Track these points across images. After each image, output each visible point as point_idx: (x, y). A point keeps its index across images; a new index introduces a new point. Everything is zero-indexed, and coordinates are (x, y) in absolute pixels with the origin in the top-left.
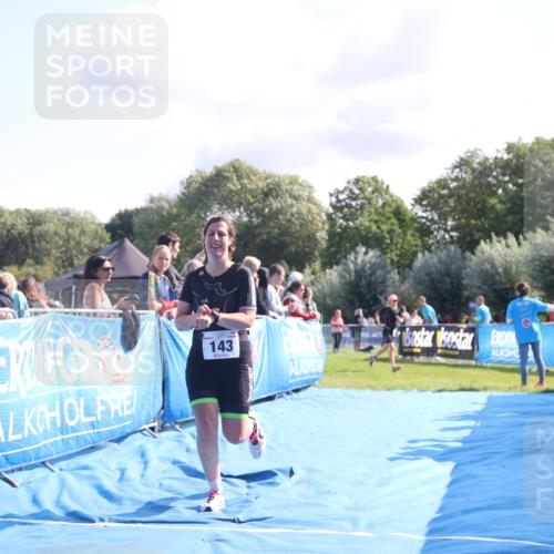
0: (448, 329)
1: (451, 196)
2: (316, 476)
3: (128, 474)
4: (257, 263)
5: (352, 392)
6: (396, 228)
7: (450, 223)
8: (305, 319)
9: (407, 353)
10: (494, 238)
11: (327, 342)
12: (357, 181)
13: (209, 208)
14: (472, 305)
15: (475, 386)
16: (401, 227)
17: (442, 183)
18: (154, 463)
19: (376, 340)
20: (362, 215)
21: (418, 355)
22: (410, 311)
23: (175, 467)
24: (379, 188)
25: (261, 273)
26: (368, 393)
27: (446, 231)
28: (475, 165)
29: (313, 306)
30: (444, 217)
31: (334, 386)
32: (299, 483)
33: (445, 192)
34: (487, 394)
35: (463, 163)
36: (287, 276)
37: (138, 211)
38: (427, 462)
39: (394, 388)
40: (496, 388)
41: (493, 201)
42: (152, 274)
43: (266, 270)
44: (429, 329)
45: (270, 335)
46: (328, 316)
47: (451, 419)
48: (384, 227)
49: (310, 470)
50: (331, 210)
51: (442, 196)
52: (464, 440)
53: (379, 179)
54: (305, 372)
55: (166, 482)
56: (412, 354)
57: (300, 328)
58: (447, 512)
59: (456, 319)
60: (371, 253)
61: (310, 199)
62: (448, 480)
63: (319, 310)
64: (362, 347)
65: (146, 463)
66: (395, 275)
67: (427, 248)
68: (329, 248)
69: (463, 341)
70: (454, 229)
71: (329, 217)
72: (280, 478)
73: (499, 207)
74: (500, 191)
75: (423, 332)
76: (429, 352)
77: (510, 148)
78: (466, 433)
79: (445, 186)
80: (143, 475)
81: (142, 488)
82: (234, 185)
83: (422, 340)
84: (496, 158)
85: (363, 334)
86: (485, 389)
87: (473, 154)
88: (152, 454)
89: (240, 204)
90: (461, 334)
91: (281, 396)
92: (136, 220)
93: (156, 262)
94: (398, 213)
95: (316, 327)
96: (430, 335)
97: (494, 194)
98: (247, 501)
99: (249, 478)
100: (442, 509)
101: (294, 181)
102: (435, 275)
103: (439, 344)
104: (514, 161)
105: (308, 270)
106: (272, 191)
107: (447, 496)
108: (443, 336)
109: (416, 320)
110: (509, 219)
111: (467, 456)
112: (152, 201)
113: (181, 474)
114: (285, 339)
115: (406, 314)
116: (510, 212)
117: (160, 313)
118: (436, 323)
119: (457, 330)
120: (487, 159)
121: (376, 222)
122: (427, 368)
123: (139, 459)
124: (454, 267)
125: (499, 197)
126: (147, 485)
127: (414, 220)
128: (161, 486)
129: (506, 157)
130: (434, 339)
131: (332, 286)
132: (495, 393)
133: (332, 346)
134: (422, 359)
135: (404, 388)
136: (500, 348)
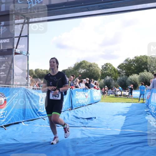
0: (124, 91)
1: (124, 66)
2: (100, 119)
3: (66, 118)
4: (88, 79)
5: (106, 103)
6: (114, 72)
7: (124, 72)
8: (97, 89)
9: (116, 96)
10: (133, 74)
11: (101, 94)
12: (107, 64)
13: (79, 69)
14: (128, 87)
15: (129, 102)
16: (115, 72)
17: (122, 64)
18: (70, 116)
19: (110, 93)
20: (107, 70)
21: (118, 96)
22: (117, 88)
23: (74, 117)
24: (111, 65)
25: (89, 81)
26: (109, 103)
27: (123, 73)
28: (129, 61)
29: (99, 87)
30: (123, 70)
31: (103, 102)
32: (97, 120)
33: (123, 66)
34: (132, 103)
35: (126, 60)
36: (94, 82)
37: (66, 70)
38: (121, 116)
39: (114, 102)
40: (133, 102)
41: (132, 67)
42: (69, 81)
43: (90, 80)
44: (120, 91)
45: (91, 92)
46: (101, 89)
47: (125, 108)
48: (112, 72)
49: (99, 117)
50: (102, 69)
51: (122, 67)
52: (128, 112)
53: (110, 63)
54: (97, 99)
55: (72, 119)
56: (117, 96)
57: (96, 91)
58: (125, 125)
59: (126, 89)
60: (109, 77)
61: (98, 67)
62: (125, 119)
63: (100, 88)
64: (108, 94)
65: (68, 116)
66: (114, 81)
67: (120, 76)
68: (101, 76)
69: (127, 93)
70: (125, 73)
71: (101, 70)
72: (93, 119)
73: (133, 68)
74: (133, 65)
75: (119, 92)
76: (120, 95)
77: (135, 57)
78: (128, 111)
79: (123, 65)
80: (68, 118)
81: (68, 121)
82: (84, 65)
83: (119, 93)
84: (133, 59)
85: (108, 92)
86: (131, 103)
87: (128, 58)
88: (70, 114)
89: (85, 68)
90: (127, 92)
91: (93, 104)
92: (66, 72)
93: (70, 79)
94: (114, 69)
95: (99, 91)
96: (121, 92)
97: (132, 66)
98: (87, 123)
99: (87, 119)
100: (124, 125)
101: (94, 64)
102: (121, 81)
103: (122, 94)
104: (136, 60)
105: (98, 80)
106: (90, 66)
107: (125, 122)
108: (123, 93)
109: (118, 90)
110: (135, 71)
111: (128, 115)
112: (69, 68)
113: (75, 118)
114: (93, 93)
115: (116, 89)
116: (136, 69)
117: (71, 88)
118: (122, 90)
119: (126, 91)
120: (131, 59)
121: (110, 71)
122: (120, 99)
123: (67, 115)
124: (124, 80)
125: (133, 67)
126: (69, 120)
127: (117, 71)
128: (71, 120)
129: (134, 59)
130: (121, 93)
131: (102, 83)
132: (133, 103)
133: (102, 94)
134: (119, 97)
135: (116, 102)
136: (134, 95)
